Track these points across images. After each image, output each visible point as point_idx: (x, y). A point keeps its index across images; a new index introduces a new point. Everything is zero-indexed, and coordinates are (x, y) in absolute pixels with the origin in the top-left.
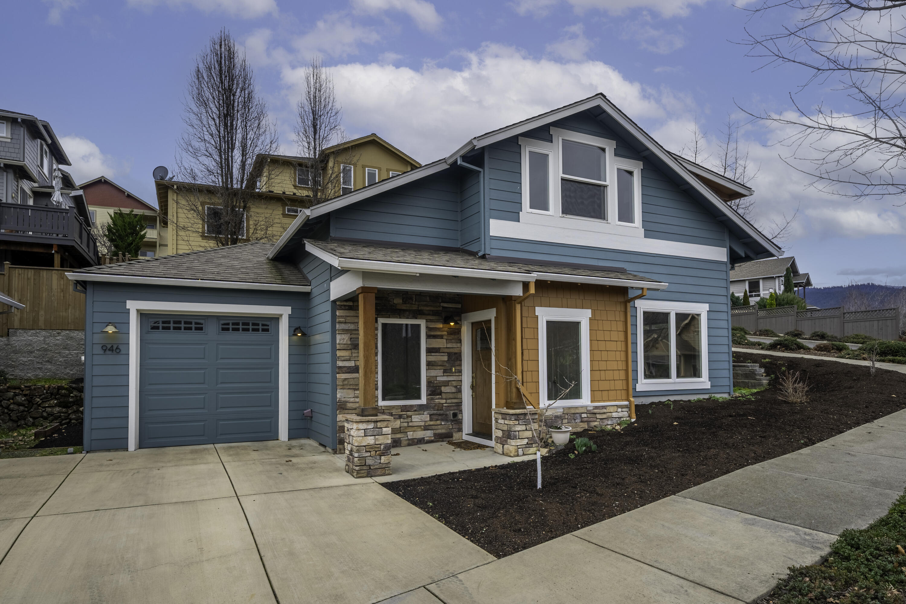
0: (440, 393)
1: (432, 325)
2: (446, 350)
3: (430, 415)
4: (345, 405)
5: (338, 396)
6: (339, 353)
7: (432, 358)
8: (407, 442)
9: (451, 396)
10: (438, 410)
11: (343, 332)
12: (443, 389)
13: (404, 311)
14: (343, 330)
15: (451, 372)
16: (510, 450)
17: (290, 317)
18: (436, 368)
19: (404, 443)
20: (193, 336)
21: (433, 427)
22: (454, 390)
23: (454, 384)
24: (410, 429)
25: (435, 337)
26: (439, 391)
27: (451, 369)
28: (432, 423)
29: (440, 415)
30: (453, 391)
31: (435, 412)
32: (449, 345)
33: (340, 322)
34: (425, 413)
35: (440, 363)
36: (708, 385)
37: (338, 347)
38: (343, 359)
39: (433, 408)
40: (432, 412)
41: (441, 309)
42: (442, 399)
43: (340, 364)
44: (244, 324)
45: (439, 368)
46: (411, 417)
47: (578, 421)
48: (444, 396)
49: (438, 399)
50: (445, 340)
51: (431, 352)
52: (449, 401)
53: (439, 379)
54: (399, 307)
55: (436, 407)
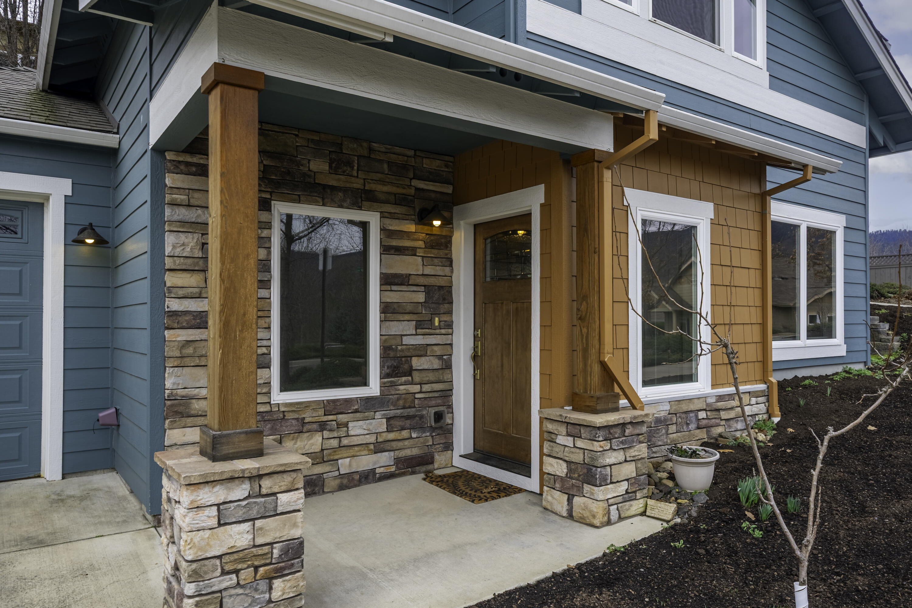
0: (410, 372)
1: (394, 225)
2: (422, 280)
3: (389, 419)
4: (188, 406)
5: (168, 384)
6: (170, 279)
7: (393, 297)
8: (338, 482)
9: (431, 376)
10: (404, 408)
11: (183, 227)
12: (416, 363)
13: (333, 188)
14: (183, 223)
15: (432, 327)
16: (591, 511)
17: (68, 201)
18: (401, 317)
19: (331, 484)
21: (394, 445)
22: (436, 364)
23: (438, 350)
24: (344, 452)
25: (400, 251)
26: (406, 367)
27: (431, 321)
28: (391, 436)
29: (408, 417)
30: (436, 367)
31: (399, 412)
32: (428, 270)
33: (174, 204)
34: (378, 415)
35: (409, 308)
36: (844, 350)
37: (169, 263)
38: (181, 292)
39: (395, 404)
40: (392, 413)
41: (412, 191)
42: (412, 383)
43: (174, 305)
45: (407, 317)
46: (346, 425)
47: (692, 426)
48: (417, 377)
49: (405, 384)
50: (420, 259)
51: (391, 284)
52: (426, 388)
53: (407, 340)
54: (321, 180)
55: (401, 403)
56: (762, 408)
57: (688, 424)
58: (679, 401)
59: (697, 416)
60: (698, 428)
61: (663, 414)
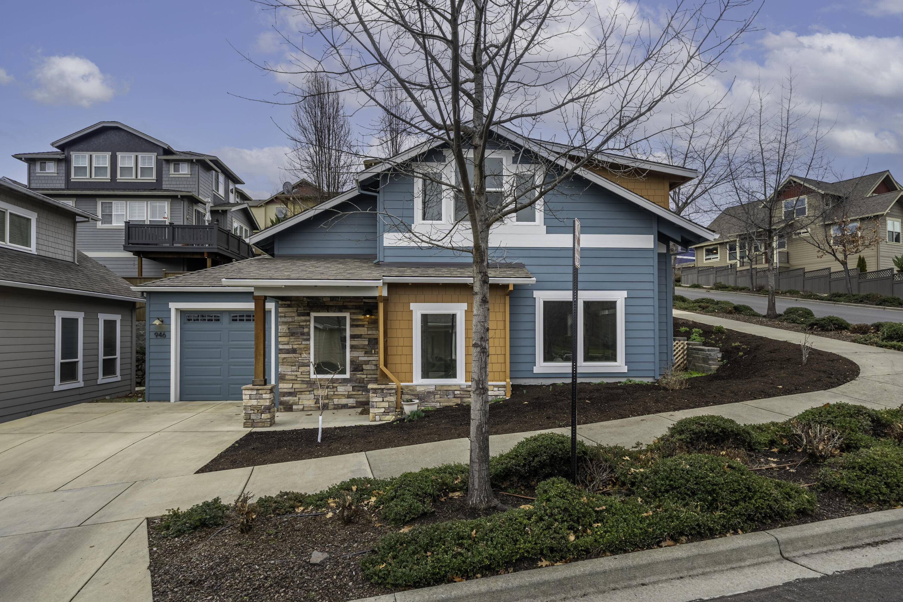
0: (362, 370)
1: (355, 317)
2: (367, 336)
3: (353, 387)
4: (285, 377)
5: (280, 370)
6: (280, 339)
7: (355, 343)
8: (333, 406)
9: (371, 372)
10: (359, 383)
12: (365, 367)
13: (332, 306)
14: (283, 322)
15: (372, 354)
16: (370, 416)
18: (358, 350)
19: (331, 407)
20: (213, 325)
21: (355, 396)
22: (373, 367)
23: (374, 363)
24: (336, 397)
25: (357, 326)
26: (361, 368)
27: (371, 351)
28: (354, 393)
29: (361, 387)
30: (373, 368)
31: (357, 384)
32: (369, 333)
33: (281, 317)
34: (349, 385)
35: (361, 347)
36: (625, 369)
37: (280, 334)
38: (283, 343)
39: (356, 381)
40: (354, 385)
41: (363, 304)
42: (363, 374)
43: (281, 347)
44: (247, 316)
45: (360, 350)
46: (336, 387)
47: (451, 396)
48: (365, 372)
49: (360, 374)
50: (366, 329)
51: (354, 338)
52: (369, 376)
53: (360, 359)
54: (327, 304)
55: (358, 381)
56: (502, 393)
57: (447, 396)
58: (442, 386)
59: (454, 393)
60: (454, 397)
61: (431, 390)
